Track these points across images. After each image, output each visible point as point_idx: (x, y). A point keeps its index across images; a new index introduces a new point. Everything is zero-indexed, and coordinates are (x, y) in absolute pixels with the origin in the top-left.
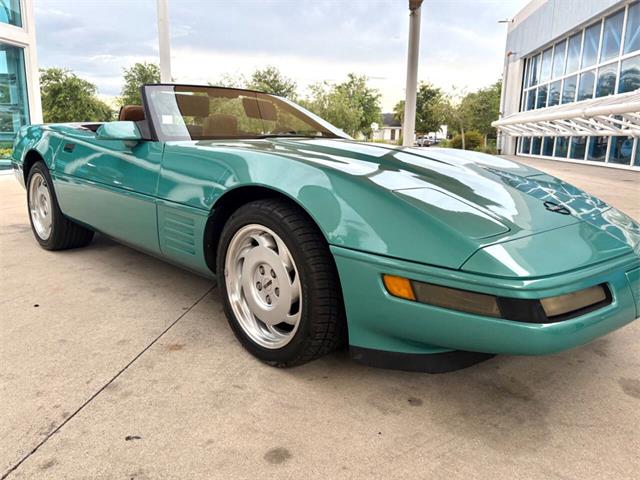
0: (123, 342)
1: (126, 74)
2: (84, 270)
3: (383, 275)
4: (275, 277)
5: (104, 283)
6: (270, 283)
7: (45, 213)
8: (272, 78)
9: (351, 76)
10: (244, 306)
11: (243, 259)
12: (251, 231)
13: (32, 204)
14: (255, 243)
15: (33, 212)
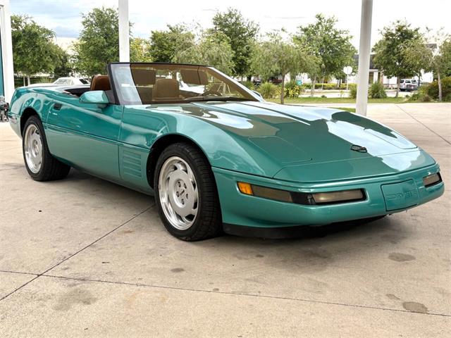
0: (96, 229)
1: (84, 20)
2: (65, 193)
3: (238, 182)
4: (186, 188)
5: (80, 201)
6: (184, 191)
7: (36, 154)
8: (233, 20)
9: (319, 17)
10: (170, 207)
11: (169, 178)
12: (174, 160)
13: (26, 147)
14: (176, 168)
15: (26, 153)
